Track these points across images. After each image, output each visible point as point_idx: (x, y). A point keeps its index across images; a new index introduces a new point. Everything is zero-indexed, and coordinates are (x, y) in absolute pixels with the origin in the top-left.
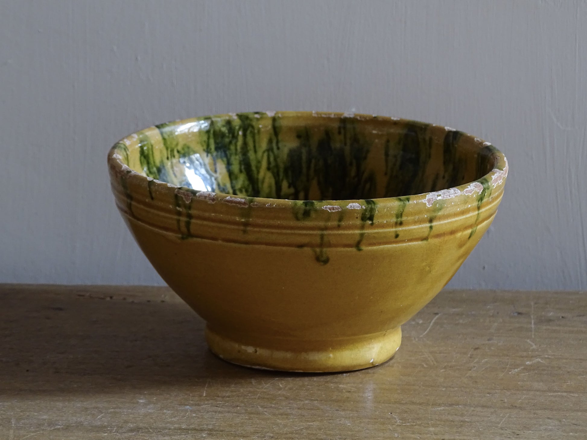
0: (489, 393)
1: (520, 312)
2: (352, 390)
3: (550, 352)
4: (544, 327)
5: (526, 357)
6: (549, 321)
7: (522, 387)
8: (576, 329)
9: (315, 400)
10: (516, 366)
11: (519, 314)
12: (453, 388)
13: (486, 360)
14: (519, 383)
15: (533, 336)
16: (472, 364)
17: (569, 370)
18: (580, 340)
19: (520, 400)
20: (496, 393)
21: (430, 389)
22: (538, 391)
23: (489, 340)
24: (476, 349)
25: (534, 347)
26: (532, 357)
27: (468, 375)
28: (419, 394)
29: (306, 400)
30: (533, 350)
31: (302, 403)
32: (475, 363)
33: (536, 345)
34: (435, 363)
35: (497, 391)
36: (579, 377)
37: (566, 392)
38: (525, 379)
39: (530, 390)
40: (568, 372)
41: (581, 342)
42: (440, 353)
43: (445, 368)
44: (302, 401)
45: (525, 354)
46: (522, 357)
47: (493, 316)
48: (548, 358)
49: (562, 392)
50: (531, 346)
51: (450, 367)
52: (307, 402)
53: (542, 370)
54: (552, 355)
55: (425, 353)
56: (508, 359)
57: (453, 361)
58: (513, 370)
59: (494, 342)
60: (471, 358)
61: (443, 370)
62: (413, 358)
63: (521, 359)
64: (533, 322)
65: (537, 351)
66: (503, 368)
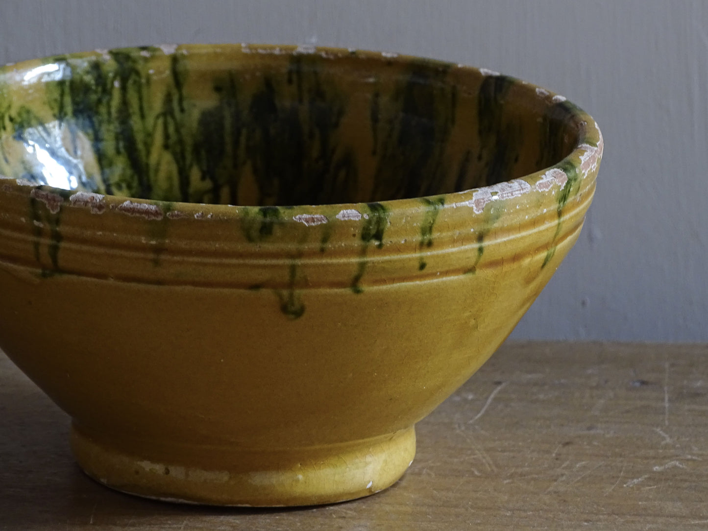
0: (587, 521)
1: (645, 380)
3: (696, 450)
4: (686, 407)
5: (654, 458)
6: (696, 395)
7: (644, 509)
10: (636, 474)
11: (643, 383)
12: (525, 511)
13: (583, 463)
14: (640, 503)
15: (667, 423)
16: (559, 471)
20: (600, 520)
21: (484, 513)
22: (672, 517)
23: (589, 428)
24: (567, 444)
25: (668, 440)
26: (664, 458)
27: (551, 489)
28: (465, 521)
30: (666, 447)
32: (563, 469)
33: (671, 437)
34: (495, 470)
35: (601, 516)
38: (651, 497)
39: (658, 515)
42: (503, 451)
43: (512, 476)
45: (652, 453)
46: (647, 458)
47: (597, 387)
48: (692, 460)
50: (664, 439)
51: (520, 476)
53: (681, 480)
54: (699, 455)
55: (477, 452)
56: (622, 462)
57: (526, 464)
58: (629, 480)
59: (598, 431)
60: (557, 459)
61: (507, 481)
62: (455, 460)
63: (645, 461)
64: (667, 397)
65: (674, 447)
66: (613, 477)
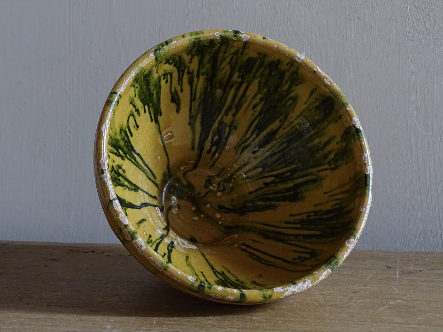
0: (361, 325)
1: (389, 266)
2: (262, 321)
3: (408, 296)
4: (406, 278)
5: (391, 299)
6: (410, 273)
7: (385, 320)
8: (428, 279)
9: (234, 328)
10: (383, 305)
11: (388, 267)
12: (335, 320)
13: (361, 300)
14: (384, 318)
15: (397, 284)
16: (351, 304)
17: (421, 309)
18: (431, 287)
19: (383, 329)
20: (366, 325)
21: (318, 321)
22: (397, 324)
23: (365, 286)
24: (355, 292)
25: (397, 291)
26: (395, 299)
27: (347, 311)
28: (310, 324)
29: (228, 328)
30: (396, 294)
31: (225, 330)
32: (353, 303)
33: (398, 290)
34: (324, 302)
35: (367, 323)
36: (428, 314)
37: (417, 324)
38: (388, 315)
39: (391, 323)
40: (420, 310)
41: (432, 288)
42: (328, 295)
43: (331, 306)
44: (225, 328)
45: (390, 297)
46: (388, 299)
47: (369, 269)
48: (407, 300)
49: (415, 324)
50: (395, 291)
51: (335, 305)
52: (228, 329)
53: (401, 308)
54: (410, 298)
55: (317, 295)
56: (377, 300)
57: (337, 301)
58: (380, 308)
59: (368, 287)
60: (350, 299)
61: (329, 308)
62: (308, 299)
63: (387, 300)
64: (398, 274)
65: (399, 294)
66: (373, 307)
